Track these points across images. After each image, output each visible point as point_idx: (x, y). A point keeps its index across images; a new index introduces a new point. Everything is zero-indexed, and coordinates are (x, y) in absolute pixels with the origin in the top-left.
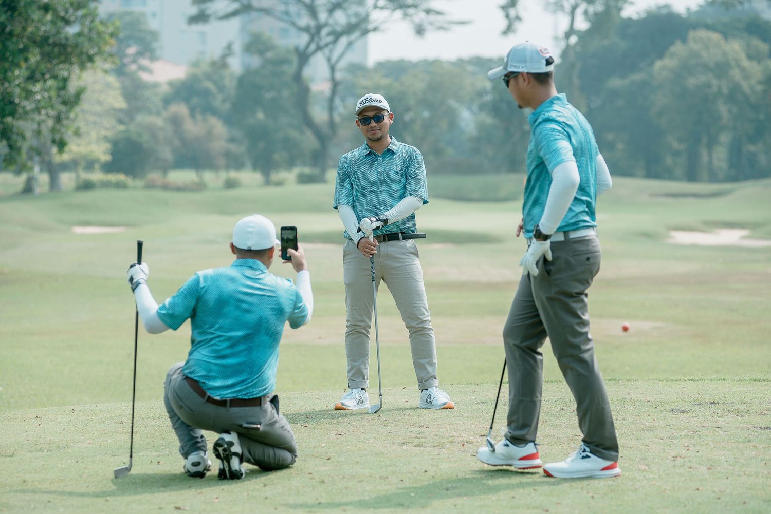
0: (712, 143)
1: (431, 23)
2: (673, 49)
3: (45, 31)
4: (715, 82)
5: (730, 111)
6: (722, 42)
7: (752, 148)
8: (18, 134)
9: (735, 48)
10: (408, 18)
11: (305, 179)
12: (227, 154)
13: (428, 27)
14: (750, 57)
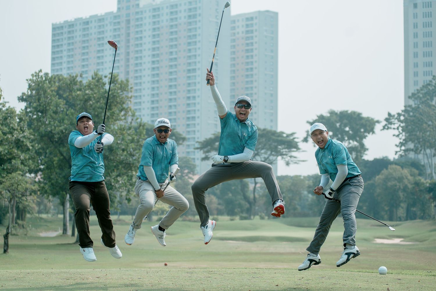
0: (397, 206)
1: (292, 161)
2: (383, 172)
3: (122, 158)
4: (398, 184)
5: (403, 195)
6: (401, 169)
7: (414, 209)
8: (113, 196)
9: (406, 172)
10: (283, 159)
11: (242, 218)
12: (217, 209)
13: (290, 162)
14: (411, 175)
